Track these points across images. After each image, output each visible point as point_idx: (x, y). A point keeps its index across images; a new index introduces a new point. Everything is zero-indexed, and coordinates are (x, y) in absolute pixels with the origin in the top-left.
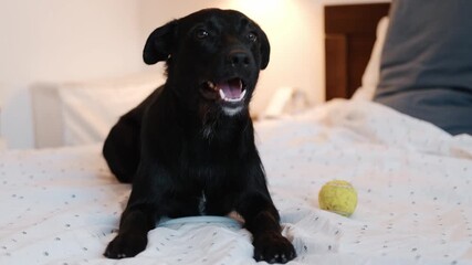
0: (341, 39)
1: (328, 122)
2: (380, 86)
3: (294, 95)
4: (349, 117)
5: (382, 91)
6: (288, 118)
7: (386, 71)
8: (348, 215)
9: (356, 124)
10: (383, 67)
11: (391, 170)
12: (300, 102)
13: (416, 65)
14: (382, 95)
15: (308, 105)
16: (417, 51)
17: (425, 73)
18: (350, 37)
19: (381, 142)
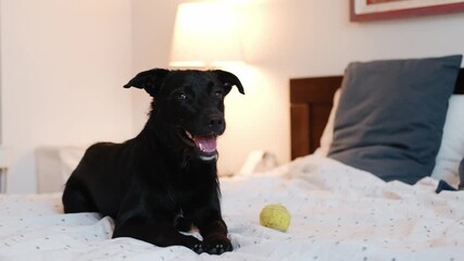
0: (305, 106)
1: (289, 176)
2: (333, 145)
3: (265, 156)
4: (305, 171)
5: (335, 149)
6: (259, 175)
7: (338, 133)
8: (284, 231)
9: (309, 175)
10: (336, 129)
11: (331, 207)
12: (270, 162)
13: (362, 126)
14: (335, 152)
15: (276, 164)
16: (363, 115)
17: (368, 133)
18: (311, 106)
19: (329, 189)
